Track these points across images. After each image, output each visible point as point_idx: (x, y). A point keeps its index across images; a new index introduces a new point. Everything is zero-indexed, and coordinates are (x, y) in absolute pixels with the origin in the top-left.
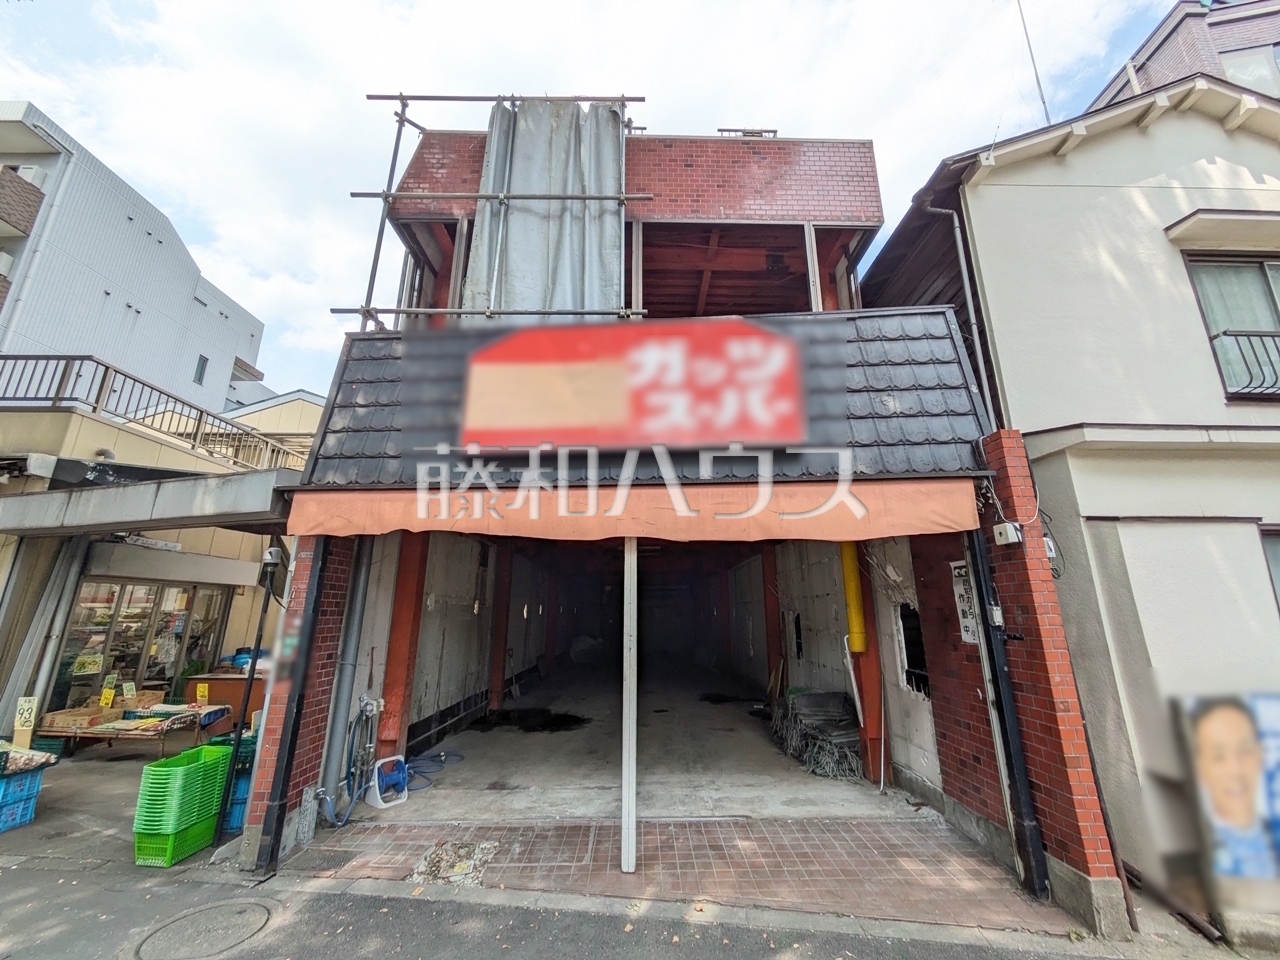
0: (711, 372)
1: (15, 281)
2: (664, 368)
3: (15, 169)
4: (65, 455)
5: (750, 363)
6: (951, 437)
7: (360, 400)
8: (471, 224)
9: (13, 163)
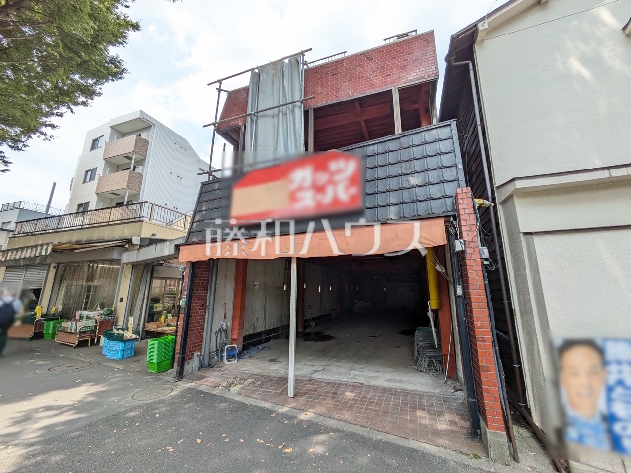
0: (323, 178)
1: (144, 175)
2: (303, 180)
3: (140, 135)
4: (143, 236)
5: (339, 171)
6: (441, 195)
7: (204, 209)
8: (245, 127)
9: (139, 133)
